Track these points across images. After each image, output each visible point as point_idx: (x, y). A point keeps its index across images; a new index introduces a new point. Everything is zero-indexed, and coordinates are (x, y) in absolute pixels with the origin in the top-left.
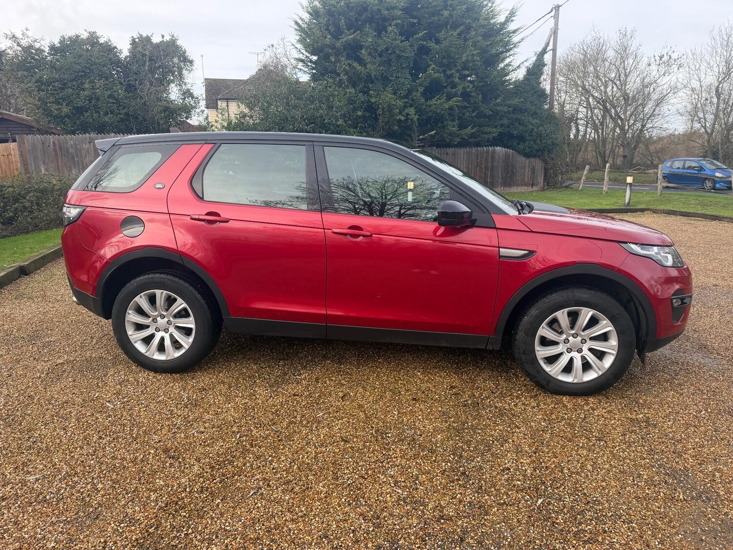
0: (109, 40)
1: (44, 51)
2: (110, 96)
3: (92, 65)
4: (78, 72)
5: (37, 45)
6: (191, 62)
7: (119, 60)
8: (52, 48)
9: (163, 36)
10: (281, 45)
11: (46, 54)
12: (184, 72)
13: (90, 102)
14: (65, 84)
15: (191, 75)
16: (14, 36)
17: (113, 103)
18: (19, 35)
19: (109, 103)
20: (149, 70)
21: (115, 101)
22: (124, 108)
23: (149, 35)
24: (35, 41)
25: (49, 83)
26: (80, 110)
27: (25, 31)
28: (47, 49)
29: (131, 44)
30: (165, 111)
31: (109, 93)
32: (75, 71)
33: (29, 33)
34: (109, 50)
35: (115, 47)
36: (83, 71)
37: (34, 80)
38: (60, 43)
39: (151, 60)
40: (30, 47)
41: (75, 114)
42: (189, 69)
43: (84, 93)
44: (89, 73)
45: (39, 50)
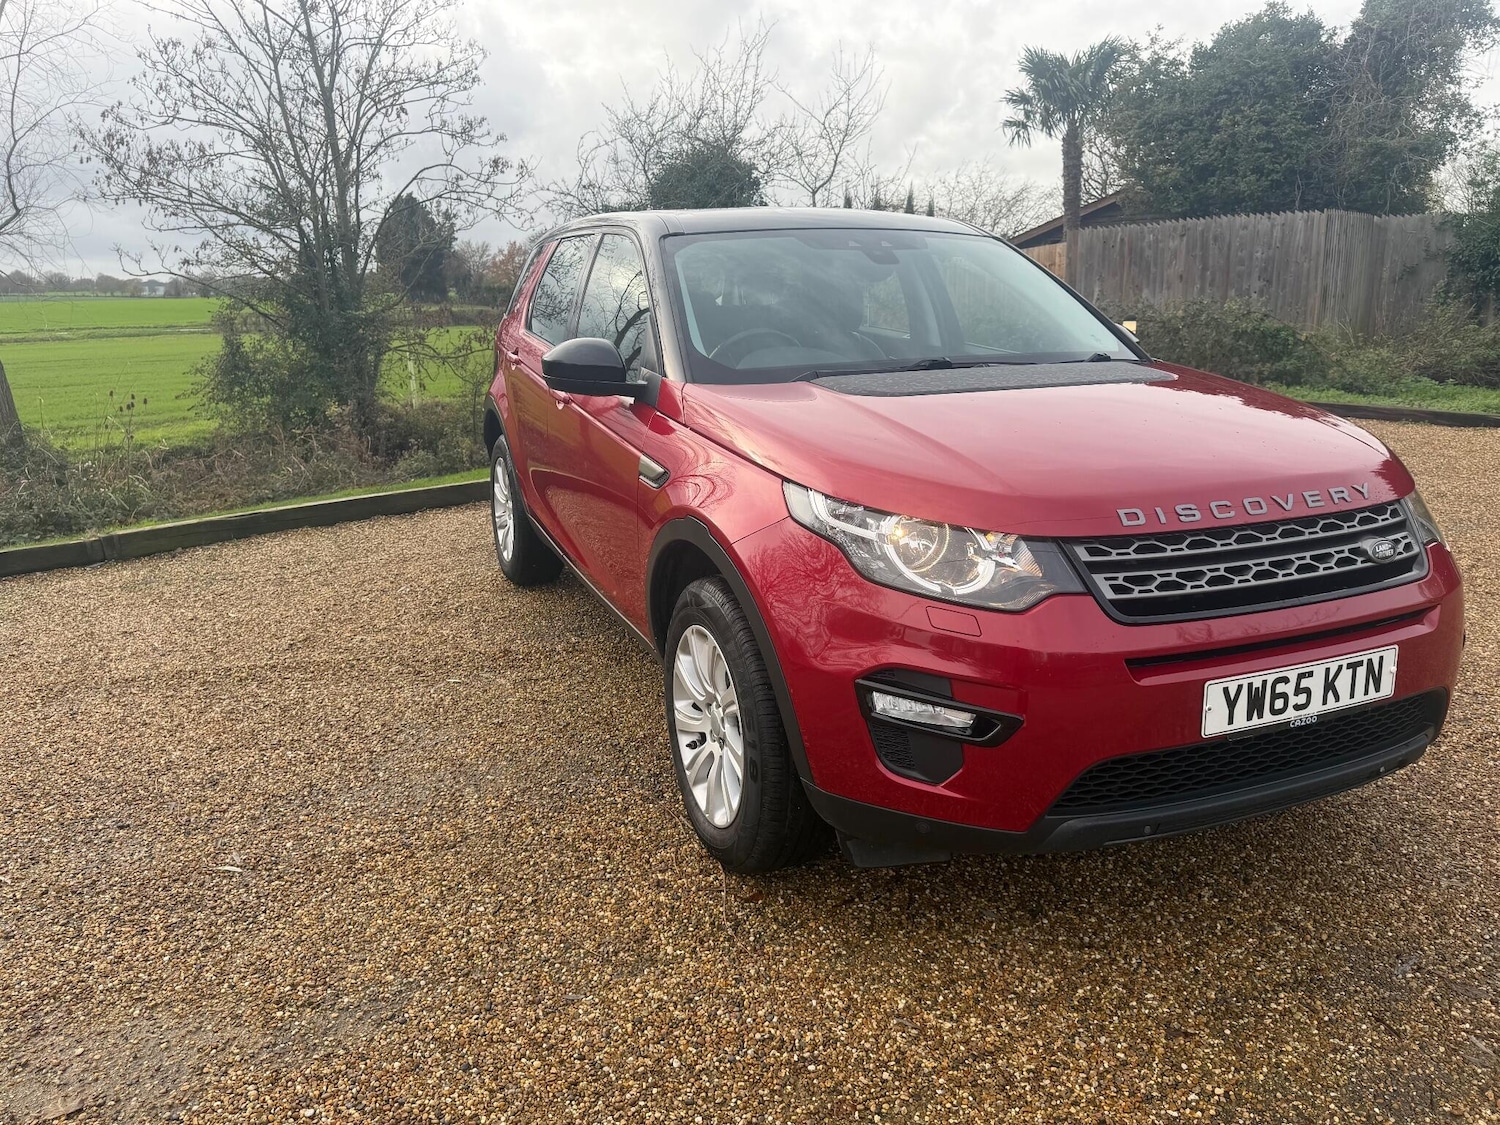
0: (1311, 13)
1: (1183, 64)
2: (1267, 137)
3: (1248, 76)
4: (1217, 95)
5: (1171, 55)
7: (1326, 49)
8: (1201, 56)
11: (1183, 68)
12: (1466, 53)
13: (1223, 154)
14: (1190, 123)
15: (1484, 58)
16: (1135, 48)
17: (1267, 150)
18: (1144, 42)
19: (1257, 150)
20: (1370, 65)
21: (1272, 146)
22: (1289, 156)
24: (1170, 47)
25: (1161, 129)
26: (1205, 172)
27: (1154, 32)
28: (1187, 60)
29: (1362, 12)
30: (1374, 154)
31: (1261, 129)
32: (1210, 94)
33: (1161, 35)
34: (1309, 29)
35: (1320, 27)
36: (1227, 92)
38: (1215, 41)
39: (1380, 38)
40: (1157, 61)
41: (1191, 182)
42: (1485, 41)
43: (1216, 137)
44: (1237, 93)
45: (1174, 63)
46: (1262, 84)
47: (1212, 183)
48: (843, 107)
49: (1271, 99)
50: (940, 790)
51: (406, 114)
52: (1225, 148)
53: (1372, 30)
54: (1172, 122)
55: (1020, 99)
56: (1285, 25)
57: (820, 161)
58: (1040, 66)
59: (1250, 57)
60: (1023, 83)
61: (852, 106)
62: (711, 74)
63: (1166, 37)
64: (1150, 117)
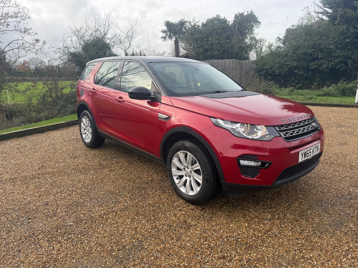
0: (225, 18)
1: (200, 26)
2: (219, 43)
3: (214, 30)
4: (208, 34)
5: (198, 24)
6: (260, 23)
7: (229, 25)
8: (203, 25)
9: (248, 12)
10: (313, 7)
11: (200, 27)
12: (255, 28)
13: (210, 46)
14: (203, 39)
15: (258, 29)
16: (190, 22)
17: (219, 46)
18: (192, 21)
19: (217, 46)
20: (237, 29)
21: (220, 45)
22: (223, 47)
23: (243, 12)
24: (197, 22)
25: (197, 40)
26: (207, 50)
27: (194, 19)
28: (201, 25)
29: (234, 18)
30: (240, 48)
31: (218, 41)
32: (207, 33)
33: (195, 20)
34: (224, 21)
35: (227, 21)
36: (210, 33)
37: (192, 39)
38: (206, 22)
39: (239, 24)
40: (195, 25)
41: (204, 52)
42: (258, 26)
43: (209, 42)
44: (212, 33)
45: (198, 26)
46: (217, 32)
47: (209, 53)
48: (131, 31)
49: (219, 35)
50: (255, 179)
51: (9, 26)
52: (211, 45)
53: (237, 22)
54: (199, 39)
55: (164, 32)
56: (220, 20)
57: (126, 44)
58: (168, 24)
59: (214, 26)
60: (165, 28)
61: (133, 31)
62: (97, 21)
63: (196, 20)
64: (195, 37)
